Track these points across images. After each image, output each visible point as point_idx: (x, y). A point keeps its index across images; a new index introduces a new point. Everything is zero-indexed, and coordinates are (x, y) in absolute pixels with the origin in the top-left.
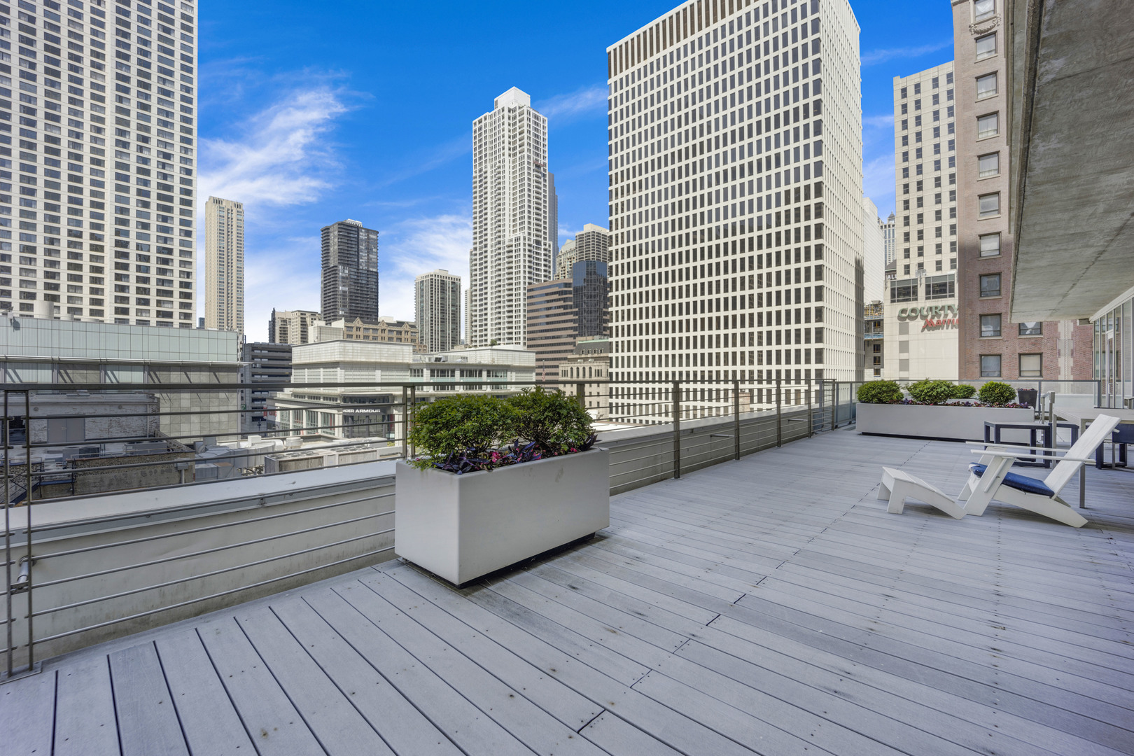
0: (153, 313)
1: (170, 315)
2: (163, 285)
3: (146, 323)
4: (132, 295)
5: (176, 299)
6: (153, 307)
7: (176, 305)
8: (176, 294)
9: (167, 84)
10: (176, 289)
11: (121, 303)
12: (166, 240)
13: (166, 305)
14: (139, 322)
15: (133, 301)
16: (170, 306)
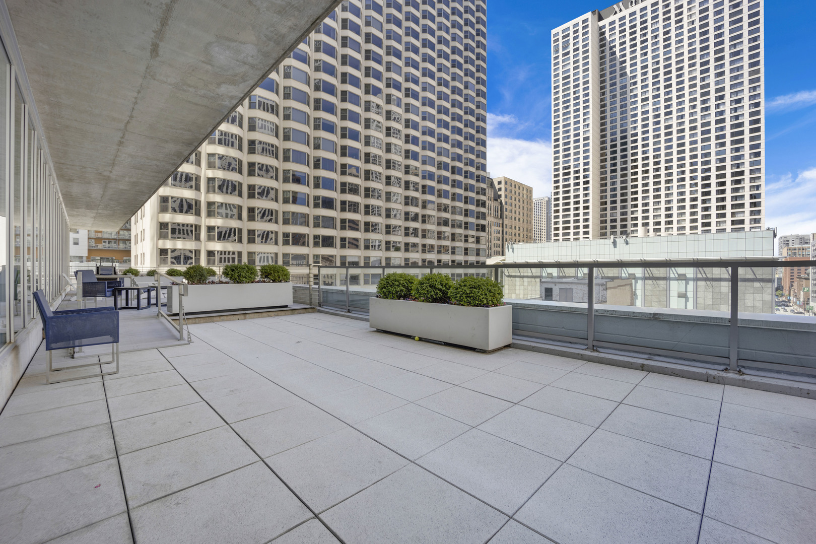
0: (729, 223)
1: (742, 222)
2: (736, 200)
3: (723, 230)
4: (713, 212)
5: (747, 209)
6: (729, 218)
7: (747, 213)
8: (747, 205)
9: (737, 47)
10: (747, 201)
11: (706, 219)
12: (738, 166)
13: (739, 215)
14: (718, 231)
15: (714, 216)
16: (742, 215)
